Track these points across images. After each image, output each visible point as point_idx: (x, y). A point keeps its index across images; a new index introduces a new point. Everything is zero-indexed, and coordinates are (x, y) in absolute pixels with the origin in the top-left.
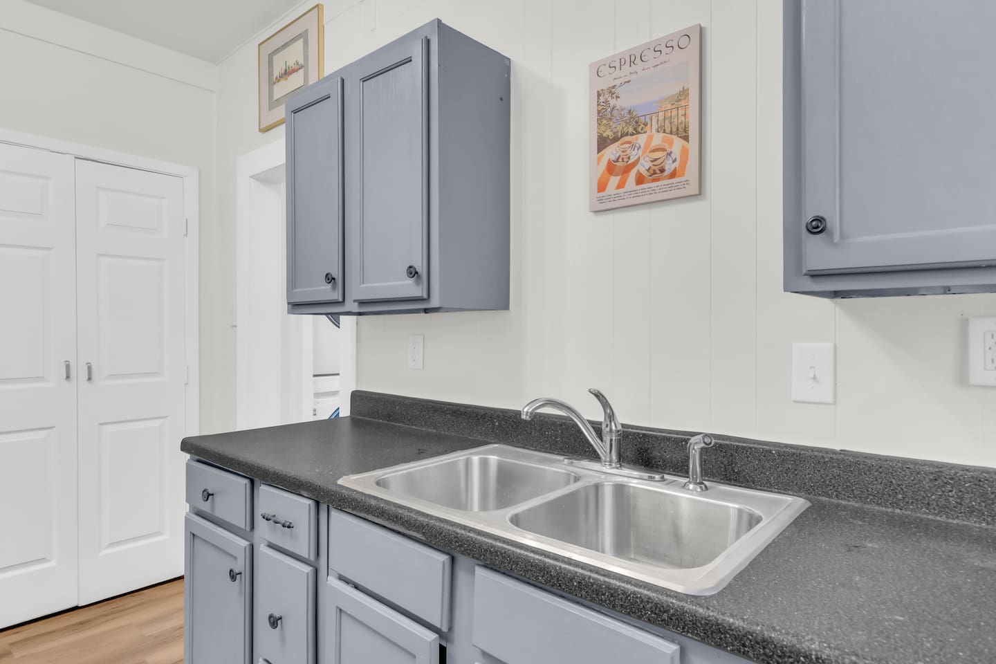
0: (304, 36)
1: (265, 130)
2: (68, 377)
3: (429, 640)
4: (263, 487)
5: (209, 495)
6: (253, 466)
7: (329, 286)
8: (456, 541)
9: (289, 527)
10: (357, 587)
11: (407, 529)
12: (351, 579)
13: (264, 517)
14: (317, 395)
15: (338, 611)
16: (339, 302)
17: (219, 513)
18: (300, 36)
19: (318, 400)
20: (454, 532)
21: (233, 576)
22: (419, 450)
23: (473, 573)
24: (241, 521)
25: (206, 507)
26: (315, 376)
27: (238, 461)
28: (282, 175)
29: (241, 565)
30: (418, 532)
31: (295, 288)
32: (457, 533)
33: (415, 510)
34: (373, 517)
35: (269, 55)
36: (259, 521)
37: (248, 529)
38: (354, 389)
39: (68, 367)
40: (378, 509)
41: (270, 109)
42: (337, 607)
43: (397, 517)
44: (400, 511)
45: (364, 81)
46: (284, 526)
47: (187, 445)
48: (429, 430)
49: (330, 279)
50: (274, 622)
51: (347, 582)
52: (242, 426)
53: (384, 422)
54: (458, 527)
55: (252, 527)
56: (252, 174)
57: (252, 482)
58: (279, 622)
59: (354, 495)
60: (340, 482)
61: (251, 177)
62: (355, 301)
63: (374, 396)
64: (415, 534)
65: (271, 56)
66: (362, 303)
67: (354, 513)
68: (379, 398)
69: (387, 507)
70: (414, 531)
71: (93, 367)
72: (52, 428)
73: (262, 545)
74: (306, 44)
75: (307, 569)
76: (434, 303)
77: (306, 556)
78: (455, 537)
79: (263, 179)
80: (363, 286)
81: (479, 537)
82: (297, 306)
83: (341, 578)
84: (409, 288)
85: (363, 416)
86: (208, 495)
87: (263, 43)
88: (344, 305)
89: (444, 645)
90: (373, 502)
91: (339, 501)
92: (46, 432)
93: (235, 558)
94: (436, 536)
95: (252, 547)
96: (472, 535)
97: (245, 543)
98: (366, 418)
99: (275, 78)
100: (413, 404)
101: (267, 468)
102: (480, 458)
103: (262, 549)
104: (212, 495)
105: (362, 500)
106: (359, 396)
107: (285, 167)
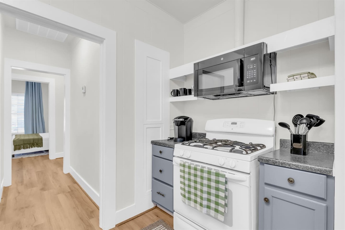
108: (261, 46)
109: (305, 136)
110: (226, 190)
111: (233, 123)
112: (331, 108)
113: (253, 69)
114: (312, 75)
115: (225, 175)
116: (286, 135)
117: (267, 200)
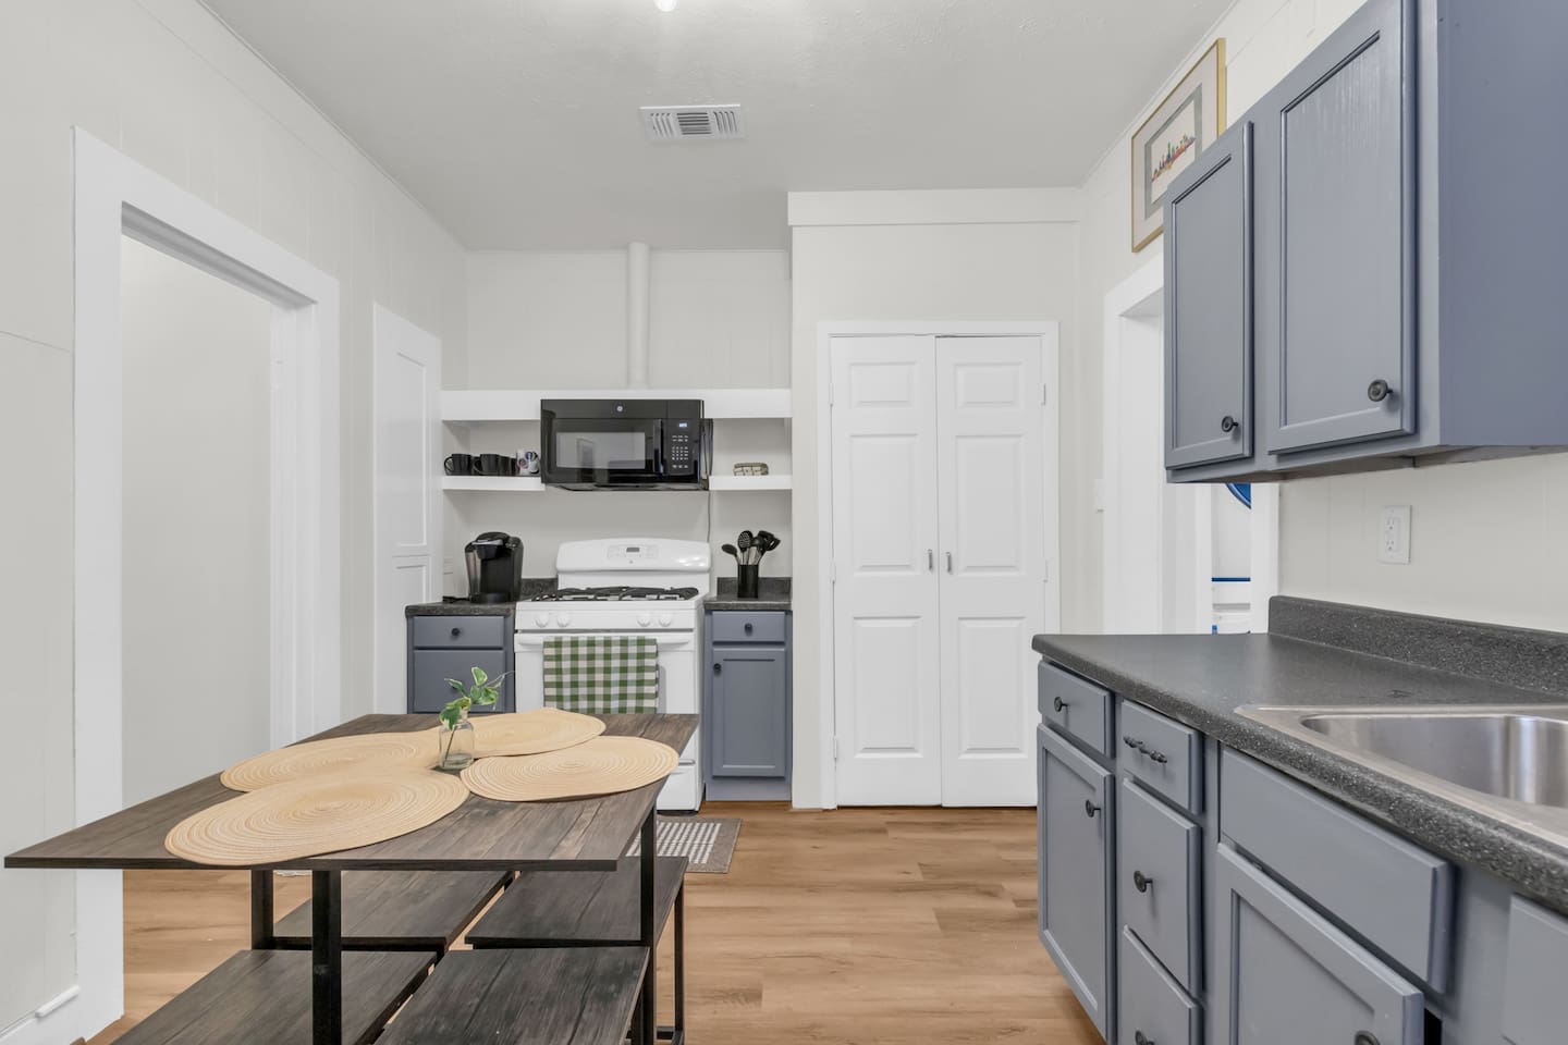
0: (1196, 97)
1: (1138, 249)
2: (931, 567)
3: (1402, 994)
4: (1126, 704)
5: (1062, 705)
6: (1113, 674)
7: (1229, 436)
8: (1463, 840)
9: (1160, 761)
10: (1266, 870)
11: (1357, 798)
12: (1258, 856)
13: (1127, 742)
14: (1218, 607)
15: (1235, 898)
16: (1246, 458)
17: (1074, 730)
18: (1190, 98)
19: (1219, 614)
20: (1459, 821)
21: (1091, 810)
22: (1396, 691)
23: (1506, 908)
24: (1099, 742)
25: (1058, 719)
26: (1214, 580)
27: (1096, 666)
28: (1160, 305)
29: (1098, 799)
30: (1379, 807)
31: (1177, 446)
32: (1467, 826)
33: (1372, 772)
34: (1293, 769)
35: (1146, 146)
36: (1123, 748)
37: (1108, 754)
38: (1276, 594)
39: (931, 556)
40: (1301, 757)
41: (1147, 217)
42: (1233, 891)
43: (1337, 777)
44: (1344, 768)
45: (1287, 112)
46: (1153, 757)
47: (1039, 644)
48: (1423, 666)
49: (1229, 425)
50: (1142, 883)
51: (1251, 859)
52: (1110, 629)
53: (1329, 645)
54: (1469, 816)
55: (1114, 755)
56: (1121, 311)
57: (1113, 696)
58: (1148, 885)
59: (1260, 731)
60: (1238, 710)
61: (1122, 315)
62: (1271, 453)
63: (1310, 605)
64: (1372, 810)
65: (1148, 147)
66: (1283, 455)
67: (1261, 757)
68: (1321, 609)
69: (1318, 758)
70: (1371, 804)
71: (953, 556)
72: (917, 617)
73: (1126, 780)
74: (1198, 107)
75: (1188, 825)
76: (1430, 437)
77: (1185, 805)
78: (1461, 831)
79: (1136, 314)
80: (1285, 428)
81: (1520, 843)
82: (1179, 471)
83: (1240, 851)
84: (1378, 419)
85: (1292, 635)
86: (1060, 705)
87: (1136, 134)
88: (1253, 462)
89: (1435, 1012)
90: (1293, 747)
91: (1236, 736)
92: (913, 621)
93: (1093, 789)
94: (1418, 821)
95: (1113, 779)
96: (1504, 835)
97: (1104, 773)
98: (1297, 639)
99: (1153, 171)
100: (1387, 620)
101: (1131, 678)
102: (1537, 722)
103: (1126, 784)
104: (1066, 705)
105: (1273, 740)
106: (1285, 604)
107: (1162, 292)
108: (697, 405)
109: (756, 567)
110: (657, 668)
111: (629, 550)
112: (787, 520)
113: (683, 444)
114: (764, 469)
115: (655, 640)
116: (729, 567)
117: (717, 668)
